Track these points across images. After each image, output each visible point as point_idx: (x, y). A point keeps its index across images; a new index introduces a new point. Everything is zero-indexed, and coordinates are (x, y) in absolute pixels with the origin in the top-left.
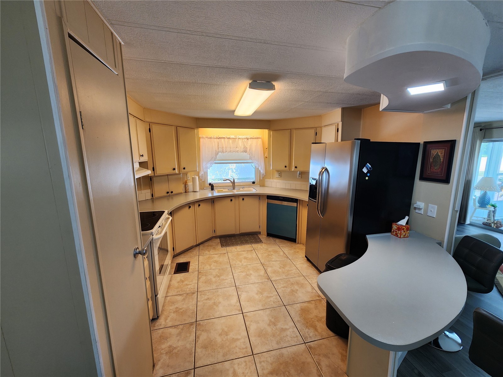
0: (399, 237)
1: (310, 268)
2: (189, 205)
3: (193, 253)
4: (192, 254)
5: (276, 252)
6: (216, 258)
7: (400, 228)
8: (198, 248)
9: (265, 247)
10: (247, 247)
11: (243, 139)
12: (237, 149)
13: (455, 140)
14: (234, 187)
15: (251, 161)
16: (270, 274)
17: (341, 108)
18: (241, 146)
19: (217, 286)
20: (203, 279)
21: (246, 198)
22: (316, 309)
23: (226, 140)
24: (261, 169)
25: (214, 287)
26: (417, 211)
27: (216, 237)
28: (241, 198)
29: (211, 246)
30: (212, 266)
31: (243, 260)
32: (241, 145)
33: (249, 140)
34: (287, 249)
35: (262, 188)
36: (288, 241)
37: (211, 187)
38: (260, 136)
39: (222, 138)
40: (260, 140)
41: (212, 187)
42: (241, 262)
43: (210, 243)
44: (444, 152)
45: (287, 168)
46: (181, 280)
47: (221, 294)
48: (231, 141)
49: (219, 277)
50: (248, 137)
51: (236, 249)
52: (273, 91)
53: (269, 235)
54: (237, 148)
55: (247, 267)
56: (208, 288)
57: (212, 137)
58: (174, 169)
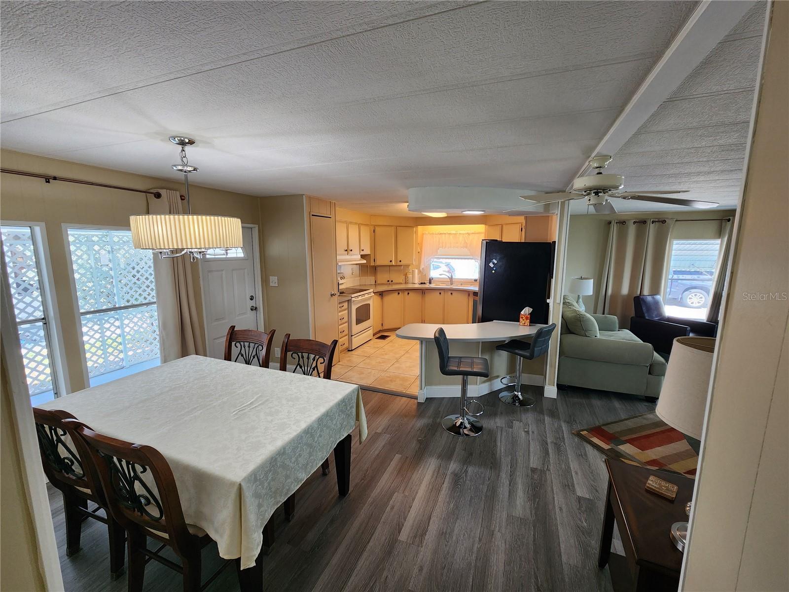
2: (399, 292)
14: (451, 282)
15: (471, 257)
21: (454, 293)
23: (447, 235)
28: (449, 292)
32: (461, 240)
33: (470, 235)
48: (451, 236)
54: (457, 243)
58: (391, 261)
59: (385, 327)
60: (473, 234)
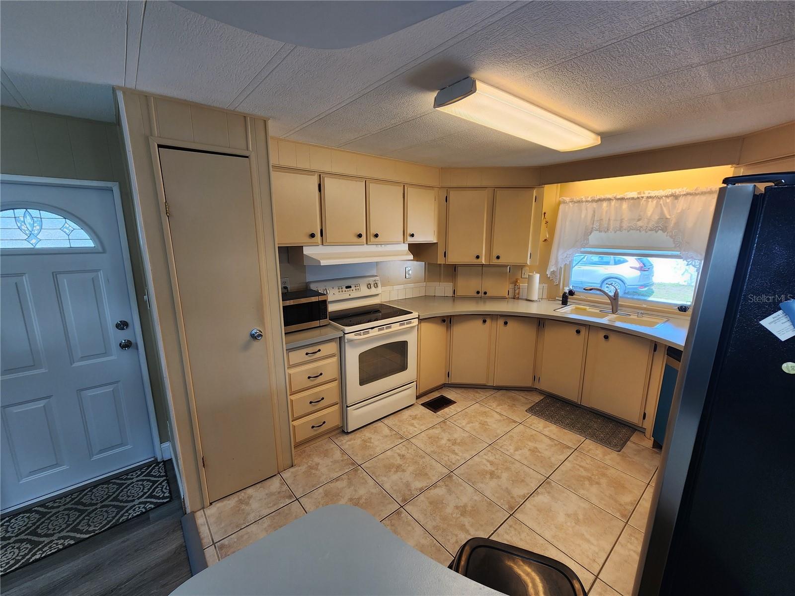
2: (484, 318)
3: (477, 394)
4: (472, 395)
8: (492, 392)
12: (640, 223)
14: (615, 307)
15: (678, 253)
18: (649, 215)
19: (432, 452)
20: (435, 431)
23: (614, 203)
25: (428, 450)
27: (541, 392)
29: (514, 400)
31: (524, 451)
32: (652, 213)
33: (681, 199)
39: (604, 200)
41: (563, 298)
42: (516, 450)
43: (520, 395)
46: (416, 415)
48: (625, 205)
50: (677, 191)
54: (639, 220)
55: (513, 463)
56: (421, 446)
57: (584, 199)
58: (478, 257)
59: (454, 380)
60: (688, 196)
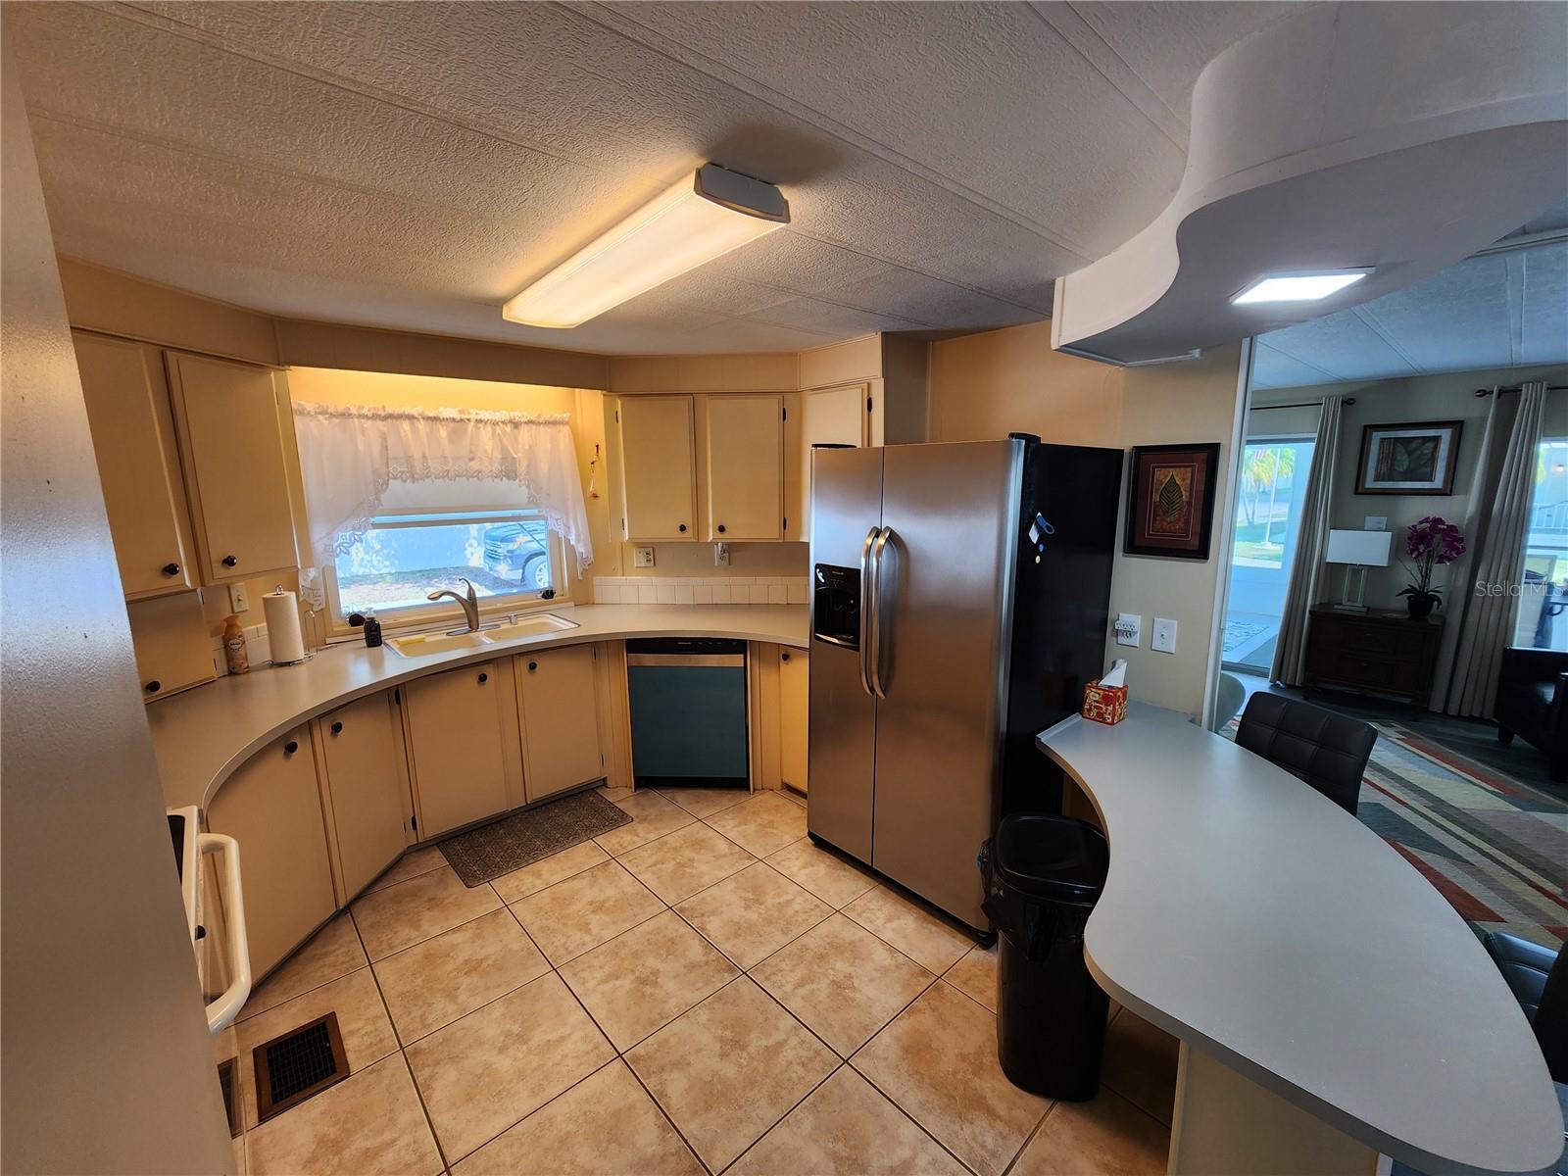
0: (1107, 723)
1: (842, 873)
2: (286, 743)
3: (331, 959)
4: (327, 971)
5: (698, 844)
6: (464, 946)
7: (1110, 697)
8: (346, 926)
9: (652, 836)
10: (582, 854)
11: (495, 423)
12: (474, 465)
13: (1218, 445)
14: (473, 618)
15: (534, 512)
16: (726, 947)
17: (880, 333)
18: (489, 451)
19: (533, 1093)
20: (445, 1084)
21: (543, 664)
22: (944, 1029)
23: (422, 425)
24: (578, 541)
25: (525, 1105)
26: (1122, 640)
27: (421, 848)
28: (522, 666)
29: (414, 894)
30: (462, 996)
31: (595, 920)
32: (489, 448)
33: (524, 429)
34: (732, 823)
35: (581, 614)
36: (718, 792)
37: (367, 631)
38: (566, 416)
39: (400, 417)
40: (566, 429)
41: (371, 631)
42: (588, 931)
43: (403, 881)
44: (1189, 475)
45: (688, 534)
46: (321, 1141)
47: (572, 1127)
48: (443, 432)
49: (521, 1038)
50: (517, 415)
51: (539, 876)
52: (776, 226)
53: (647, 781)
54: (471, 459)
55: (624, 944)
56: (499, 1124)
57: (353, 411)
58: (171, 571)
60: (530, 425)
